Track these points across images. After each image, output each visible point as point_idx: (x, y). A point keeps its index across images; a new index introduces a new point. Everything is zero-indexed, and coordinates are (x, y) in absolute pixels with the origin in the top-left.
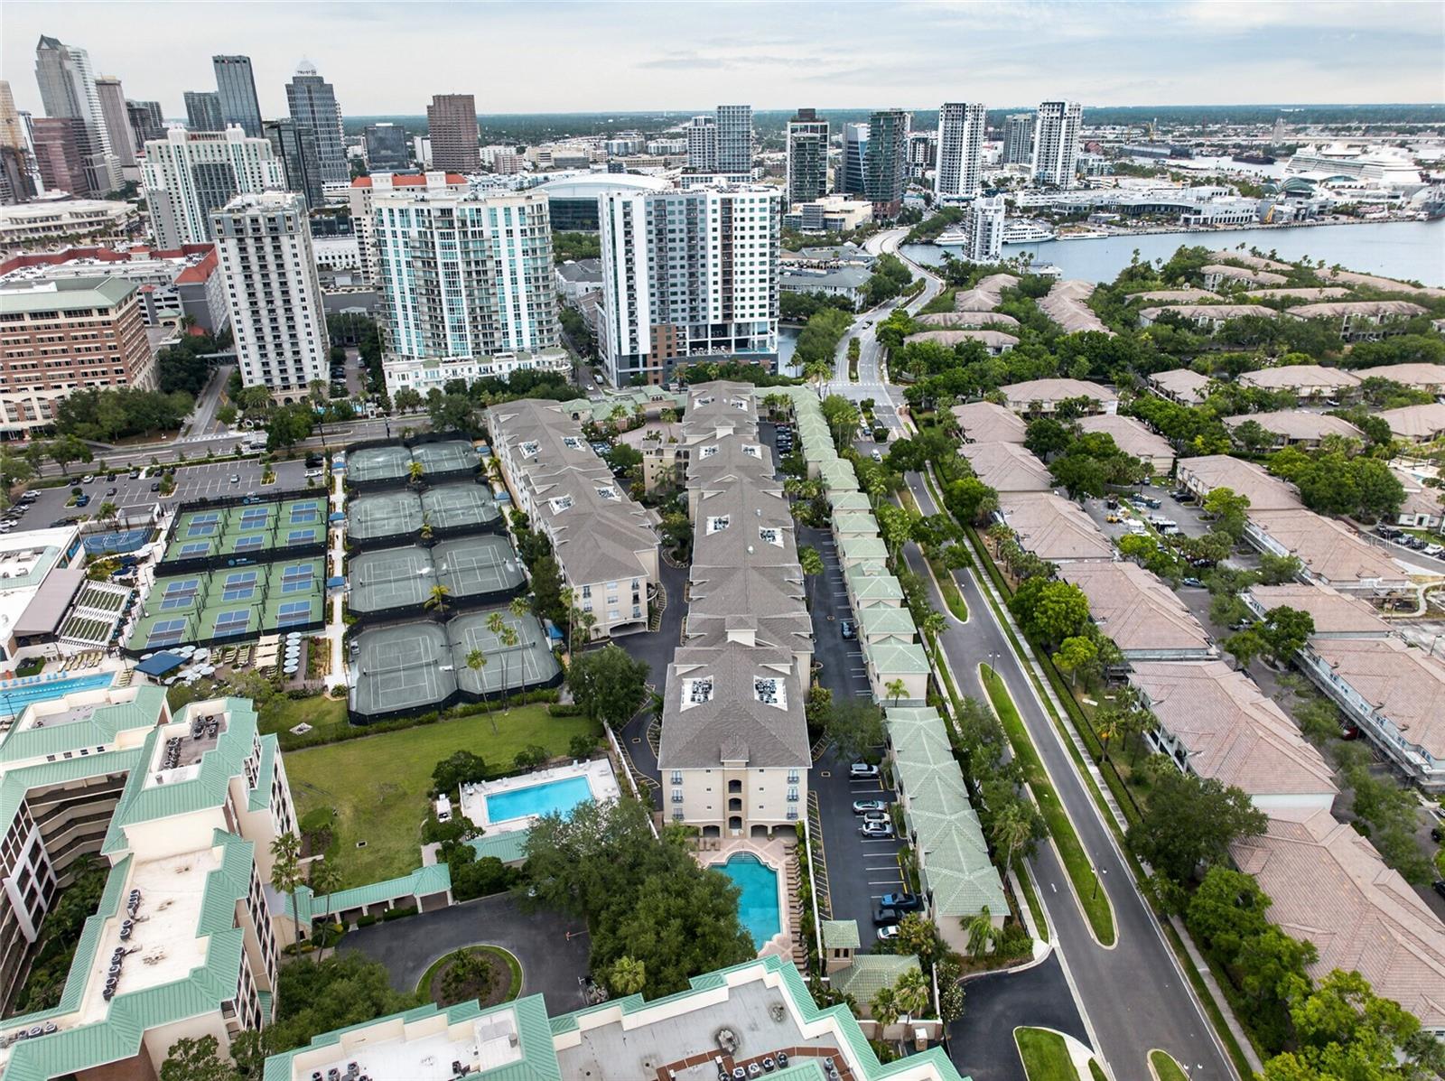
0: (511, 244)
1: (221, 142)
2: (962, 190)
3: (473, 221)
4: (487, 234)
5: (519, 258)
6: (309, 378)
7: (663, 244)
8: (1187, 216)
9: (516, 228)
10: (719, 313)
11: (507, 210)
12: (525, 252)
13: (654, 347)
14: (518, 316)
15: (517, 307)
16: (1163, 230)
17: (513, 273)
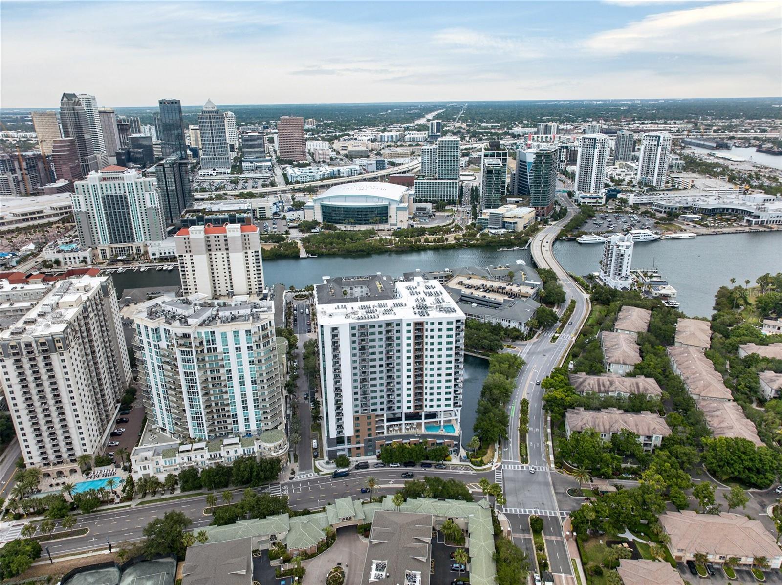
0: (239, 357)
1: (121, 182)
2: (592, 190)
3: (208, 341)
4: (220, 349)
5: (246, 367)
6: (79, 453)
7: (365, 357)
8: (749, 218)
9: (244, 345)
10: (412, 404)
11: (236, 333)
12: (251, 362)
13: (357, 431)
14: (245, 408)
15: (244, 401)
16: (732, 230)
17: (241, 377)
